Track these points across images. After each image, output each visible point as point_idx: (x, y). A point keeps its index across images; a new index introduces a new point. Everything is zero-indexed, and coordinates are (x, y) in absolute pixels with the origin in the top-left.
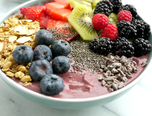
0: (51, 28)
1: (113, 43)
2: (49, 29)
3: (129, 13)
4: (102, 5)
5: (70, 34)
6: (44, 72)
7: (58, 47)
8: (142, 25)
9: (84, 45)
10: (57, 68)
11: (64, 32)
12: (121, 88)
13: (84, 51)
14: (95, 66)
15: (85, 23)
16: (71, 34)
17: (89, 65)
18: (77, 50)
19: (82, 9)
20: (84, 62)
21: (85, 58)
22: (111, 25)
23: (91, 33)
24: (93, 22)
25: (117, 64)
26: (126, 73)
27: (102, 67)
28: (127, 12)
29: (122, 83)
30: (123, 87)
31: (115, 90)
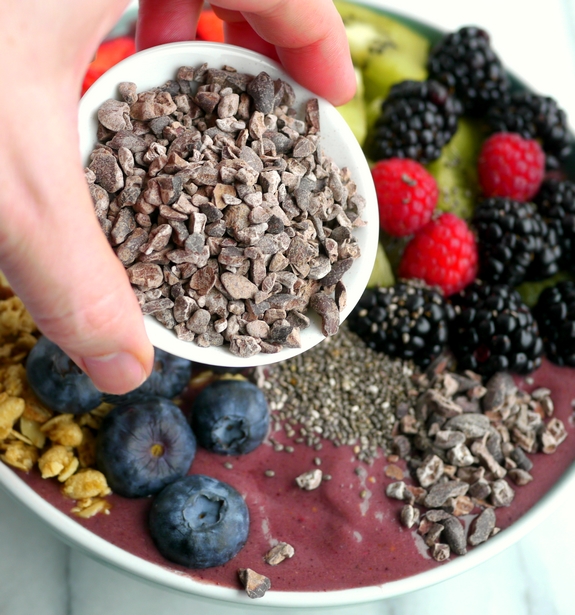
1: (456, 312)
3: (534, 152)
6: (162, 460)
10: (211, 439)
12: (482, 543)
14: (373, 423)
17: (348, 419)
20: (329, 402)
21: (332, 382)
25: (470, 423)
26: (508, 460)
27: (407, 429)
28: (524, 145)
29: (489, 513)
30: (491, 536)
31: (455, 553)
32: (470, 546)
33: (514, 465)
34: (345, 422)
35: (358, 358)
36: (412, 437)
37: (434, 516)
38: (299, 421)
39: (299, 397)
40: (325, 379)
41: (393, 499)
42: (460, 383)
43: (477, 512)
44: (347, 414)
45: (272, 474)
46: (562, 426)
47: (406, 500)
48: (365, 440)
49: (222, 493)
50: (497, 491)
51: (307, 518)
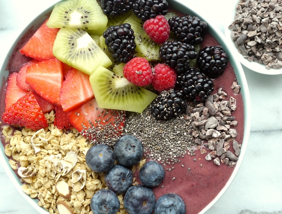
0: (86, 129)
1: (181, 93)
2: (85, 132)
3: (160, 20)
4: (120, 44)
5: (116, 118)
6: (148, 204)
7: (131, 161)
8: (193, 32)
9: (146, 119)
11: (107, 121)
12: (240, 152)
13: (155, 129)
14: (186, 141)
15: (123, 92)
16: (118, 117)
17: (179, 147)
18: (145, 133)
19: (102, 76)
20: (171, 146)
21: (167, 140)
22: (160, 73)
23: (141, 97)
24: (130, 81)
25: (212, 125)
26: (227, 122)
27: (196, 136)
28: (156, 21)
29: (235, 142)
30: (240, 148)
31: (235, 161)
32: (238, 156)
33: (229, 122)
34: (179, 148)
35: (167, 126)
36: (199, 137)
37: (223, 157)
38: (168, 158)
39: (162, 152)
40: (164, 141)
41: (210, 161)
42: (198, 111)
43: (231, 145)
44: (178, 145)
45: (174, 178)
46: (233, 99)
47: (213, 159)
48: (188, 148)
49: (171, 202)
50: (232, 135)
51: (194, 183)
